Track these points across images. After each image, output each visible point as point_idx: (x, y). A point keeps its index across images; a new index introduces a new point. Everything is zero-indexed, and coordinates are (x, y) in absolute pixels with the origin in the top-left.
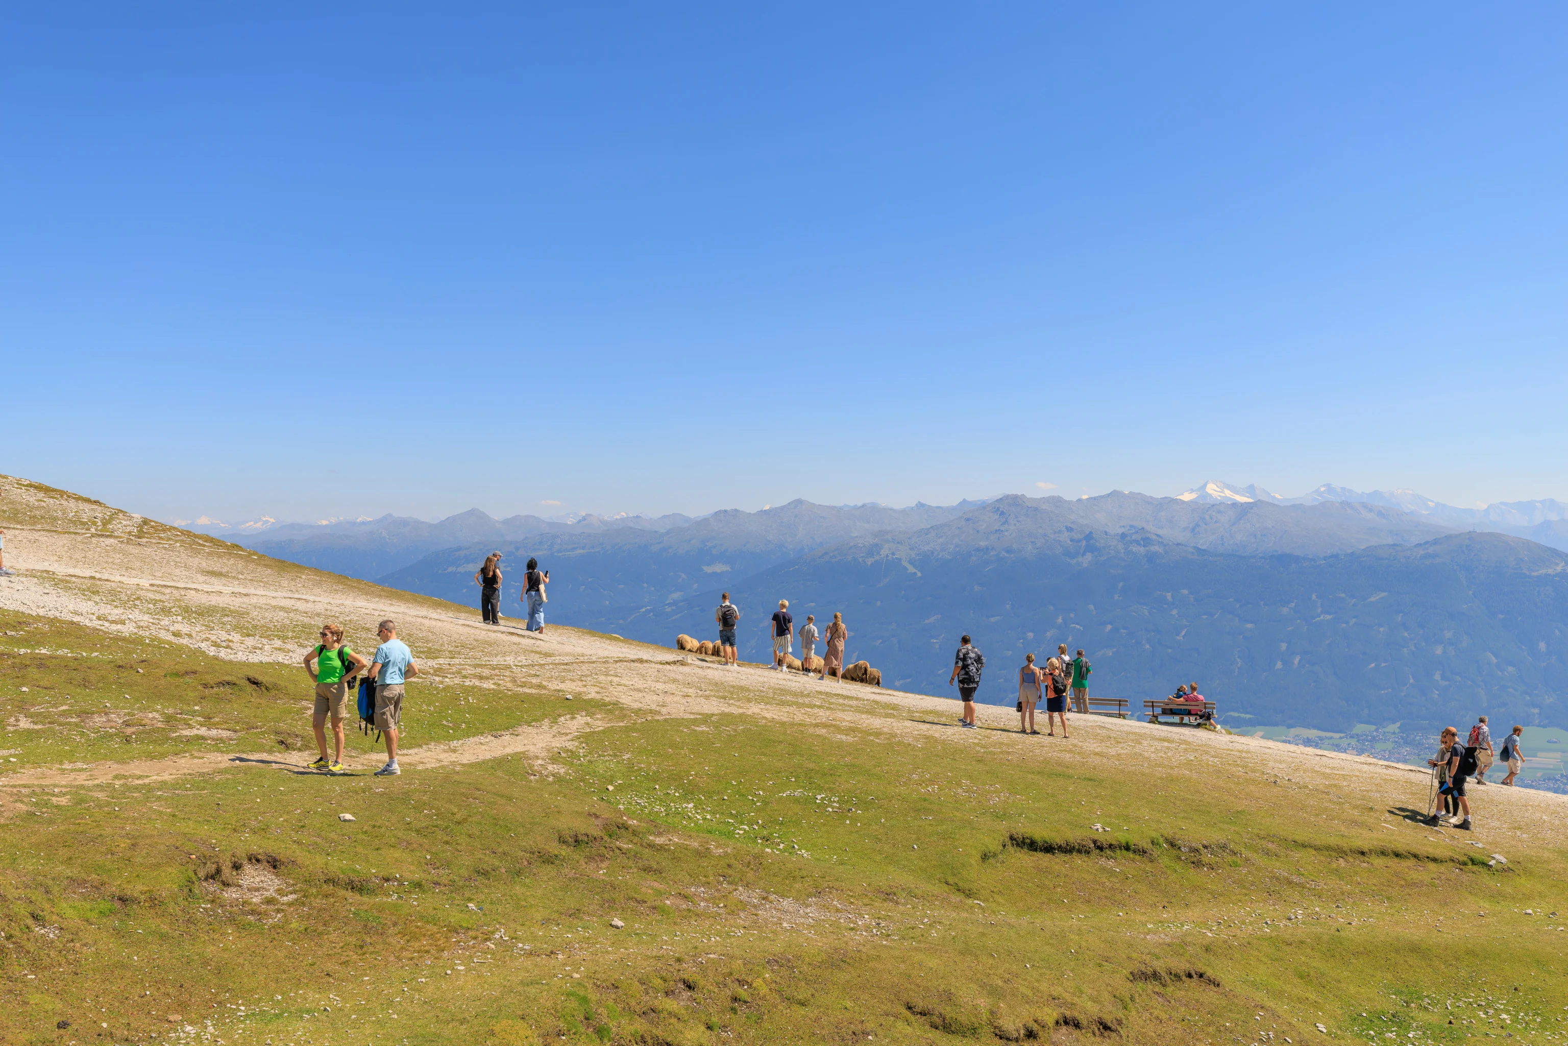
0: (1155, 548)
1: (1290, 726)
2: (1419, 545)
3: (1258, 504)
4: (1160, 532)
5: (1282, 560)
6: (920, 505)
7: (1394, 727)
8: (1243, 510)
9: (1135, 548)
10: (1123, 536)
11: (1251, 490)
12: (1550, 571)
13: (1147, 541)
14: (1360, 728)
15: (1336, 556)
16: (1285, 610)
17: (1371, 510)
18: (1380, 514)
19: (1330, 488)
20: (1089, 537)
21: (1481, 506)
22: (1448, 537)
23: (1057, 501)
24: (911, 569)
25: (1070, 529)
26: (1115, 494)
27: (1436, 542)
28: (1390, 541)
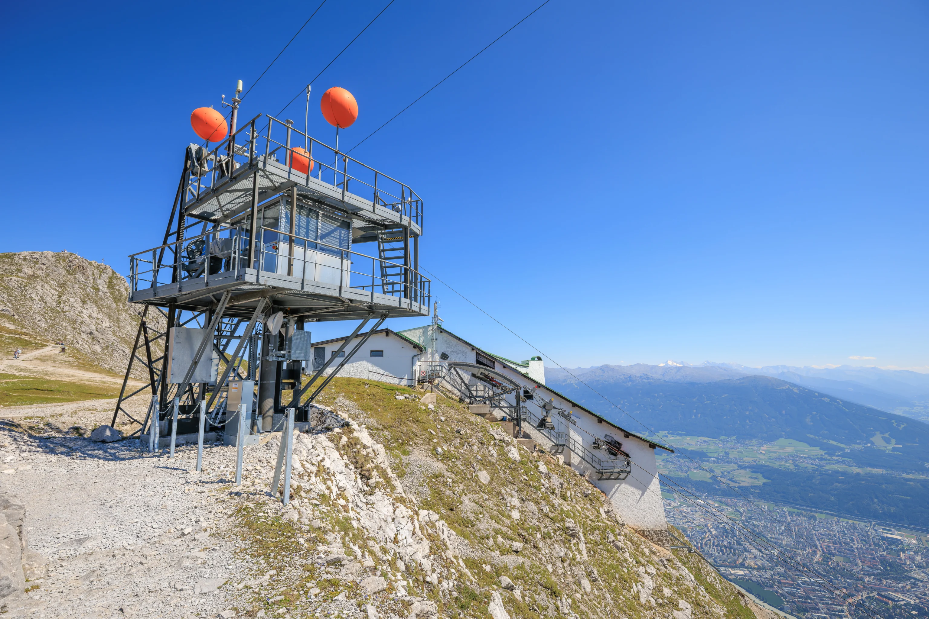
0: (651, 380)
1: (698, 436)
2: (737, 380)
3: (684, 367)
4: (653, 376)
5: (692, 384)
6: (579, 368)
7: (734, 437)
8: (679, 369)
9: (644, 380)
10: (641, 377)
11: (682, 363)
12: (784, 388)
13: (648, 378)
14: (722, 438)
15: (710, 383)
16: (694, 400)
17: (721, 369)
18: (725, 370)
19: (708, 362)
20: (630, 377)
21: (759, 367)
22: (747, 377)
23: (620, 366)
24: (576, 386)
25: (624, 375)
26: (638, 364)
27: (743, 379)
28: (728, 378)
